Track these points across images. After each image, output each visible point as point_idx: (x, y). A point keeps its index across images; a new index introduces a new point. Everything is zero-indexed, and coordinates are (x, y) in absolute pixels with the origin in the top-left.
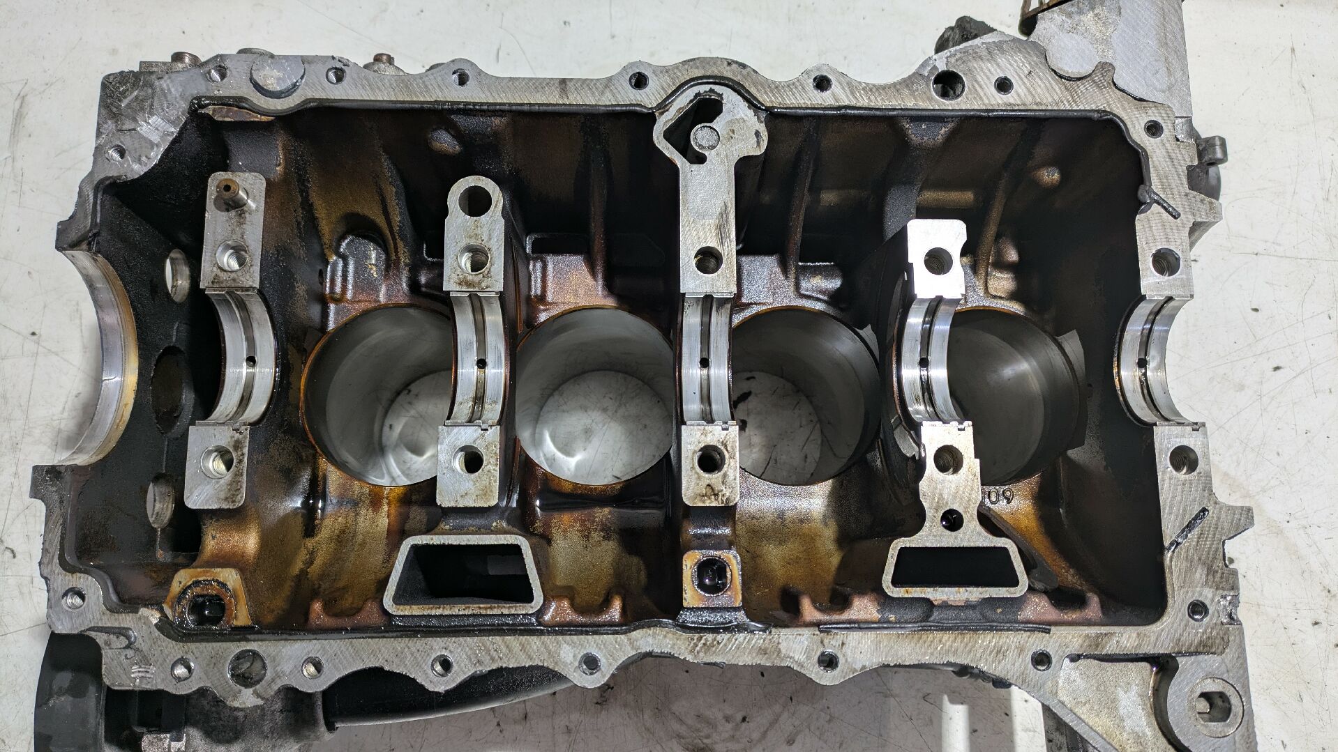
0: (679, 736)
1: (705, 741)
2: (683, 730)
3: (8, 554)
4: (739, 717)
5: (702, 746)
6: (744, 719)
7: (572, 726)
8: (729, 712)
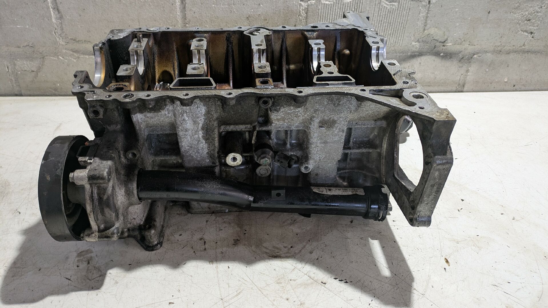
0: (266, 253)
1: (277, 254)
2: (268, 251)
3: (19, 213)
4: (290, 247)
5: (276, 255)
6: (292, 247)
7: (223, 251)
8: (286, 245)
